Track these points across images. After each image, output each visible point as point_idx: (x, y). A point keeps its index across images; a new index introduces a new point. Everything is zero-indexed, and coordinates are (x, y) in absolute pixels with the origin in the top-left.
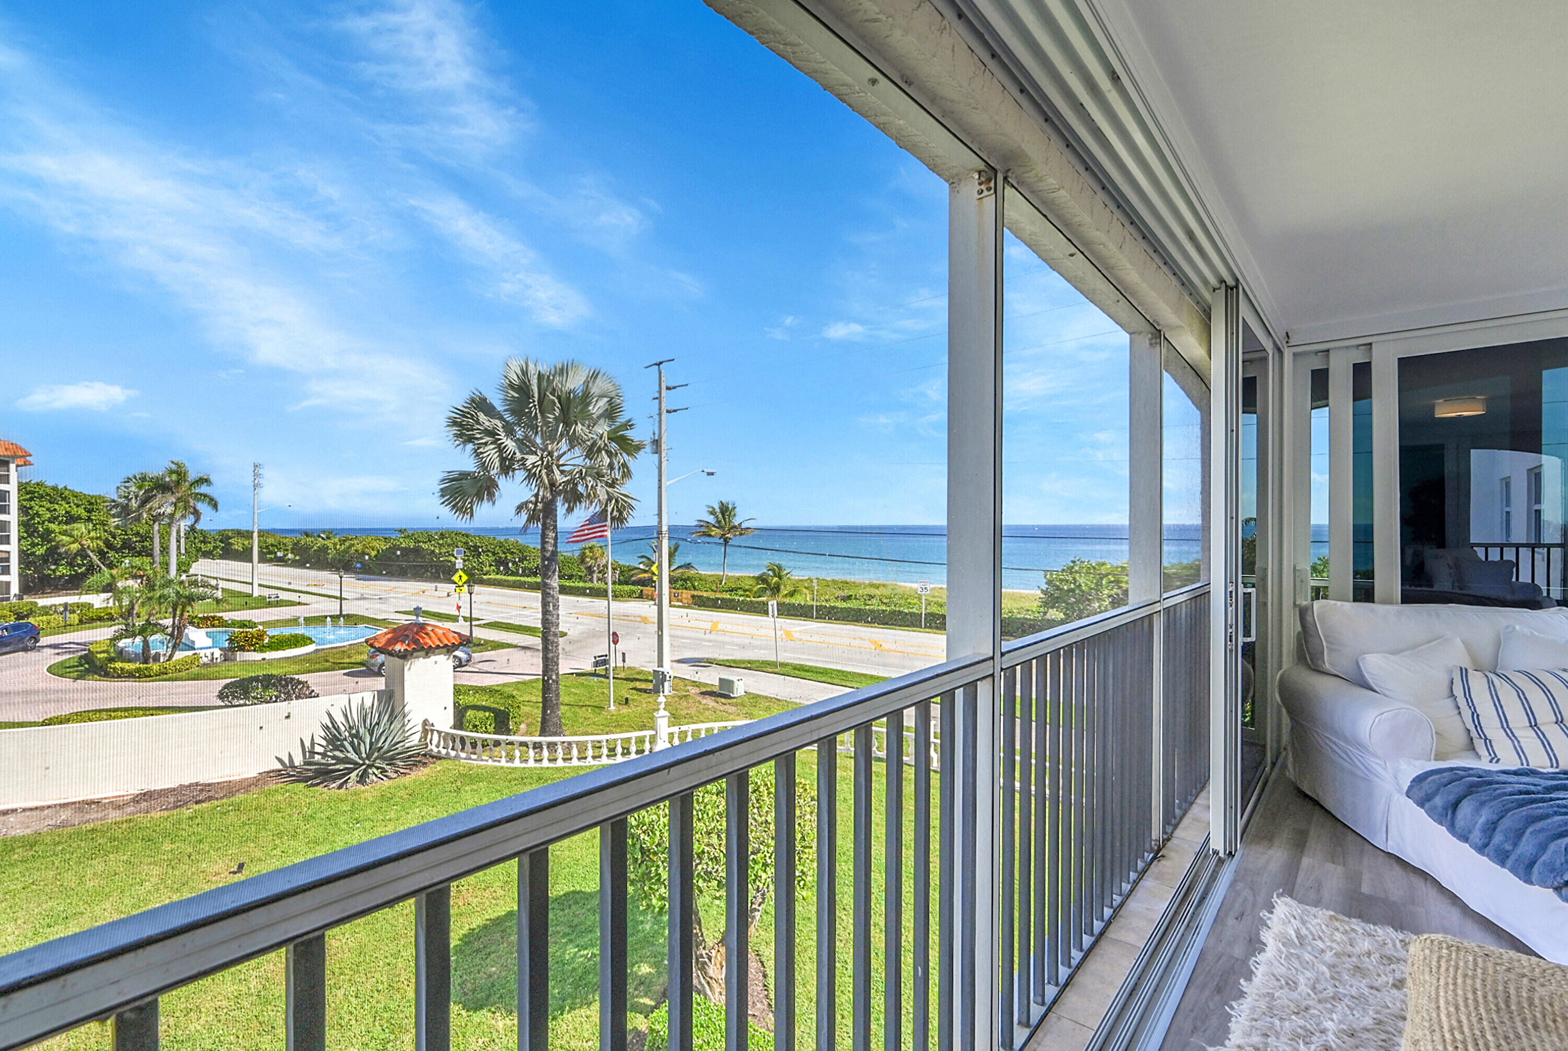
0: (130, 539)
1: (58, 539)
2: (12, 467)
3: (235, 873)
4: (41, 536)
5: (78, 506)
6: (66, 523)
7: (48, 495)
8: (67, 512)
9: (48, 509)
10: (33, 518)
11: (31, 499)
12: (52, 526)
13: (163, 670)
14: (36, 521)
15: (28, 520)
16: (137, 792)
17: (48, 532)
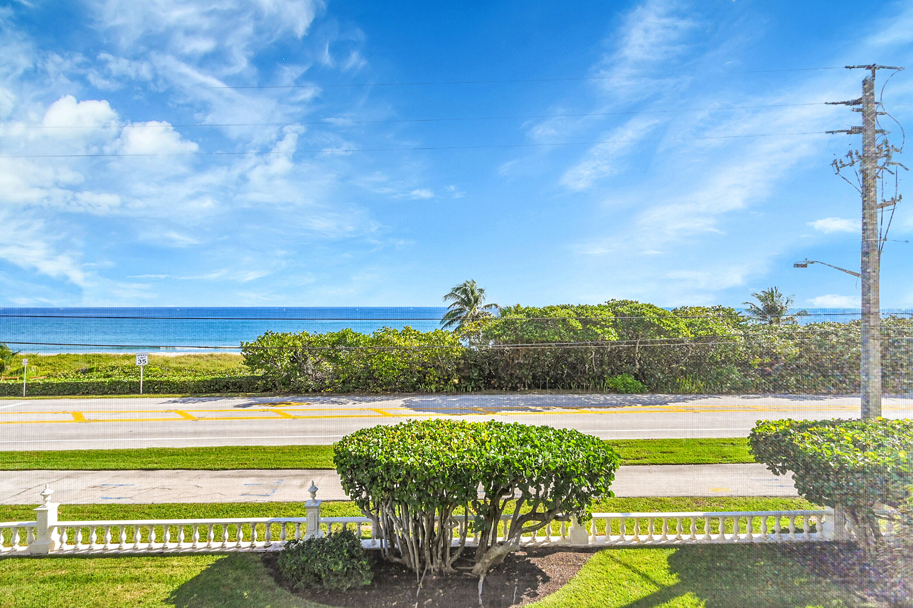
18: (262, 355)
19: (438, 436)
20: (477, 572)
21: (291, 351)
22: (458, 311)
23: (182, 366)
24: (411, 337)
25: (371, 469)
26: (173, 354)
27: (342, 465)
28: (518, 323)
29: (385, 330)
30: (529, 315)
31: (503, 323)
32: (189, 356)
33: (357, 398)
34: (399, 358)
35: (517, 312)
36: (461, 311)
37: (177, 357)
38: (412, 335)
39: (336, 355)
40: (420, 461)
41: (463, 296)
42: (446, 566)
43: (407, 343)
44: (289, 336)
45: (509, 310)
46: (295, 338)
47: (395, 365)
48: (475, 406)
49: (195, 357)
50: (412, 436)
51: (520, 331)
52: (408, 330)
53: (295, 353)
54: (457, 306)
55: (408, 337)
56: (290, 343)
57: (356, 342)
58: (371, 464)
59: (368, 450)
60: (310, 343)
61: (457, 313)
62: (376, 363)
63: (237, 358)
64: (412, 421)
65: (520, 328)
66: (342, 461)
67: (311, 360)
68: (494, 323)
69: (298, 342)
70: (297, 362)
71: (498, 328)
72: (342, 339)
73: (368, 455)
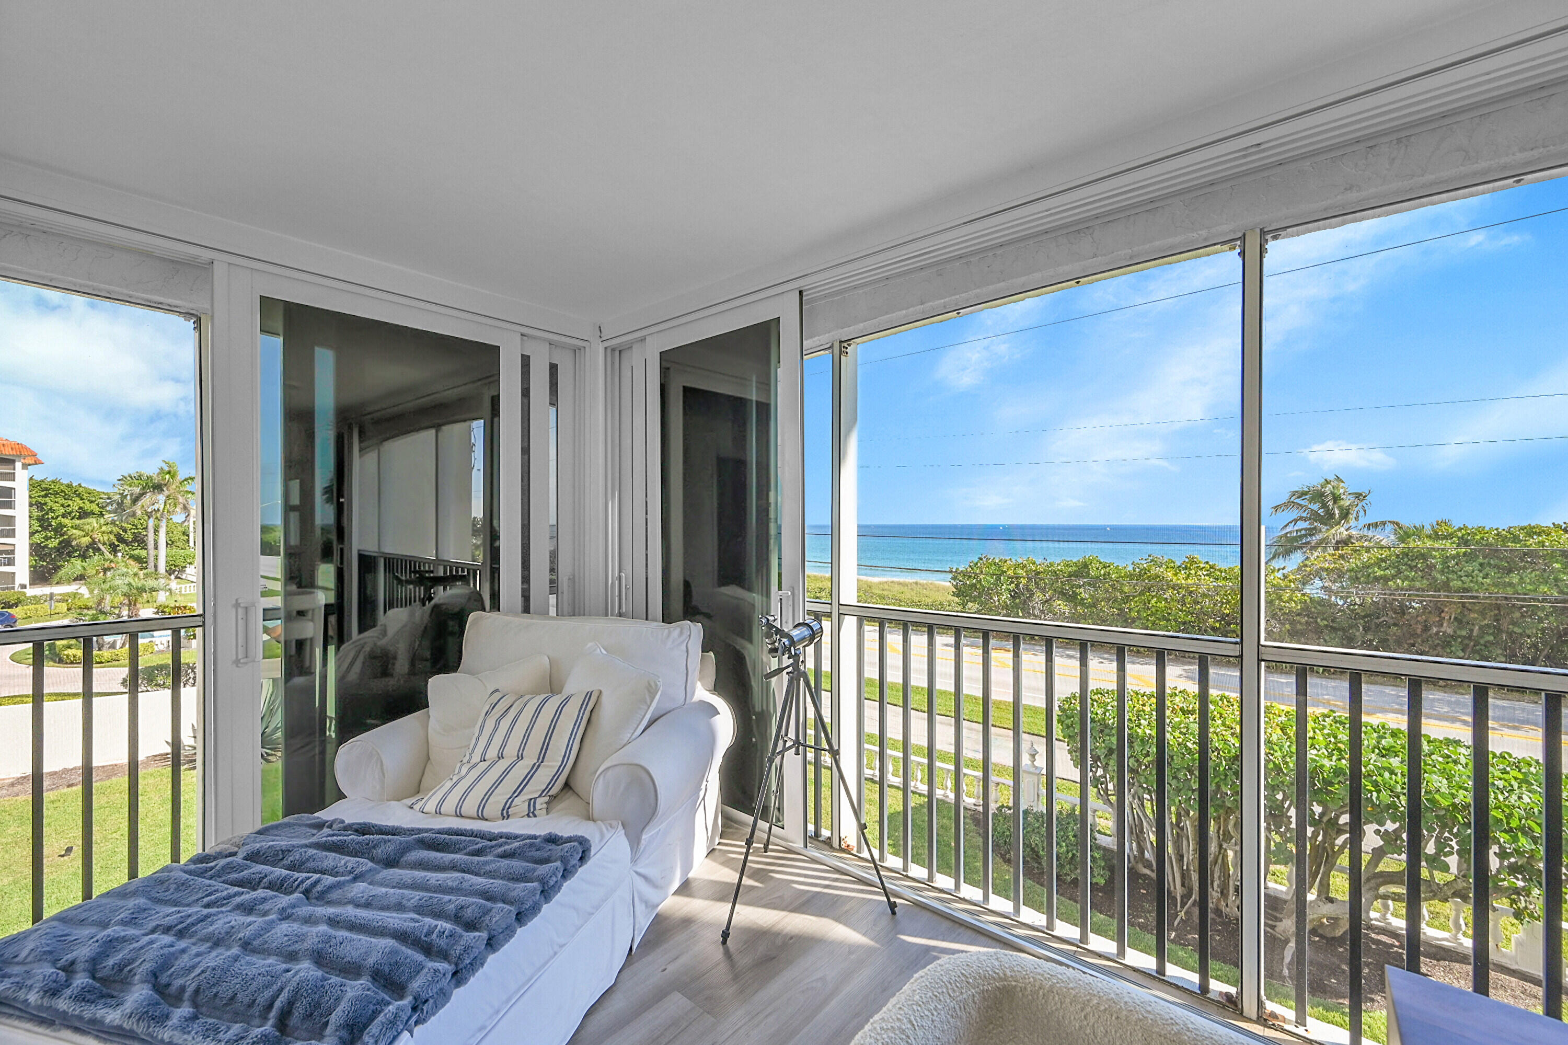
0: (140, 533)
1: (70, 533)
2: (18, 465)
3: (63, 856)
4: (54, 530)
5: (91, 502)
6: (80, 518)
7: (62, 491)
8: (80, 508)
9: (62, 505)
10: (47, 514)
11: (46, 496)
12: (65, 521)
13: (114, 657)
14: (51, 515)
15: (43, 516)
16: (19, 776)
17: (61, 526)
18: (974, 585)
19: (1218, 716)
20: (1284, 932)
21: (1012, 582)
22: (1303, 532)
23: (886, 593)
24: (1200, 573)
25: (1108, 738)
26: (876, 580)
27: (1068, 727)
28: (1434, 557)
29: (1152, 561)
30: (1467, 541)
31: (1397, 556)
32: (892, 582)
33: (1106, 656)
34: (1176, 604)
35: (1436, 536)
36: (1311, 532)
37: (880, 583)
38: (1202, 569)
39: (1073, 592)
40: (1180, 740)
41: (1315, 507)
42: (1227, 905)
43: (1190, 581)
44: (1008, 562)
45: (1418, 532)
46: (1017, 566)
47: (1169, 614)
48: (1326, 697)
49: (900, 584)
50: (1174, 709)
51: (1442, 572)
52: (1192, 561)
53: (1017, 586)
54: (1302, 525)
55: (1193, 572)
56: (1010, 573)
57: (1104, 575)
58: (1107, 731)
59: (1104, 713)
60: (1038, 573)
61: (1301, 537)
62: (1137, 609)
63: (944, 588)
64: (1179, 690)
65: (1439, 567)
66: (1069, 722)
67: (1038, 596)
68: (1376, 553)
69: (1020, 571)
70: (1019, 597)
71: (1383, 564)
72: (1083, 569)
73: (1104, 719)
